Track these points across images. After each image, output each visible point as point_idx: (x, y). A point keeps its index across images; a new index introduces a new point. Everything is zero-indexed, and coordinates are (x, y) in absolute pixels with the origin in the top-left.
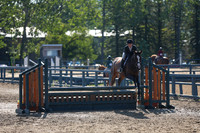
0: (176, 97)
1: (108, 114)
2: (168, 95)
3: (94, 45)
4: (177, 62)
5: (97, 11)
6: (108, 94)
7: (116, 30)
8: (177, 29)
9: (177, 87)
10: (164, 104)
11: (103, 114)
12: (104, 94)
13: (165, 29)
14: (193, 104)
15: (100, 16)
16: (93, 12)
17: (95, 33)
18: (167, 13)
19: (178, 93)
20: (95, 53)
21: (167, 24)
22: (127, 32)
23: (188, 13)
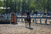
0: (18, 21)
1: (4, 25)
2: (17, 21)
3: (2, 10)
4: (19, 14)
5: (3, 3)
6: (4, 21)
7: (7, 7)
8: (19, 8)
9: (19, 19)
10: (16, 23)
11: (3, 25)
12: (3, 21)
13: (17, 8)
14: (22, 23)
15: (3, 4)
16: (2, 4)
17: (2, 8)
18: (17, 4)
19: (19, 21)
20: (2, 12)
21: (17, 7)
22: (9, 8)
23: (21, 4)
